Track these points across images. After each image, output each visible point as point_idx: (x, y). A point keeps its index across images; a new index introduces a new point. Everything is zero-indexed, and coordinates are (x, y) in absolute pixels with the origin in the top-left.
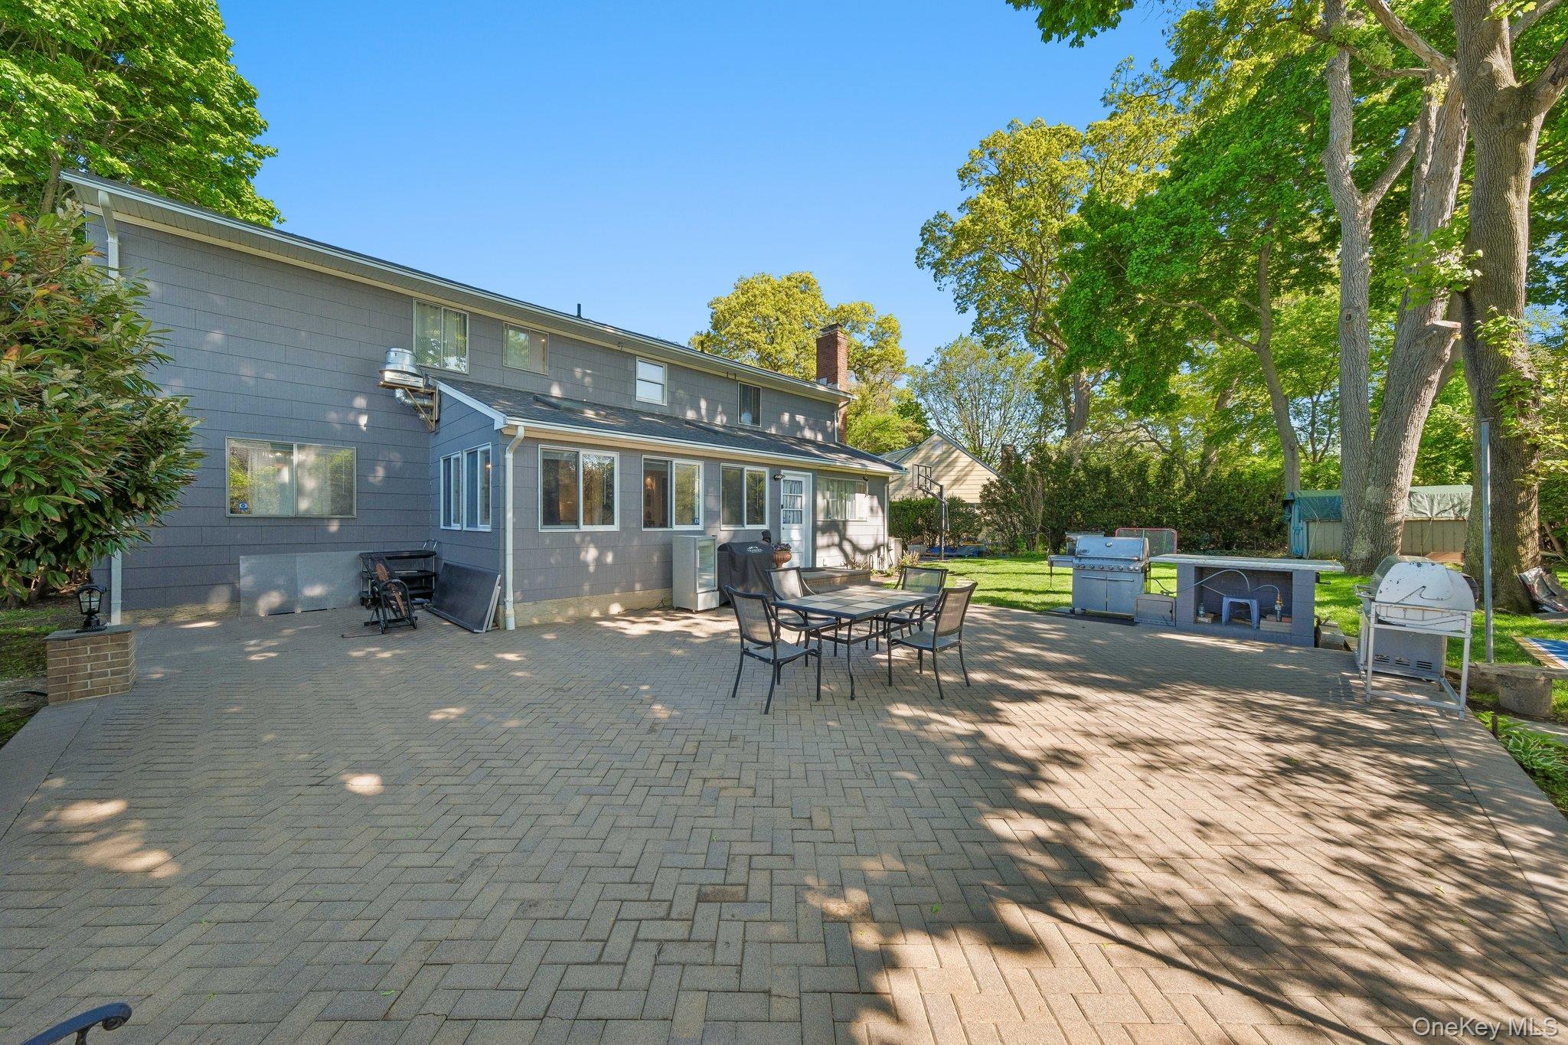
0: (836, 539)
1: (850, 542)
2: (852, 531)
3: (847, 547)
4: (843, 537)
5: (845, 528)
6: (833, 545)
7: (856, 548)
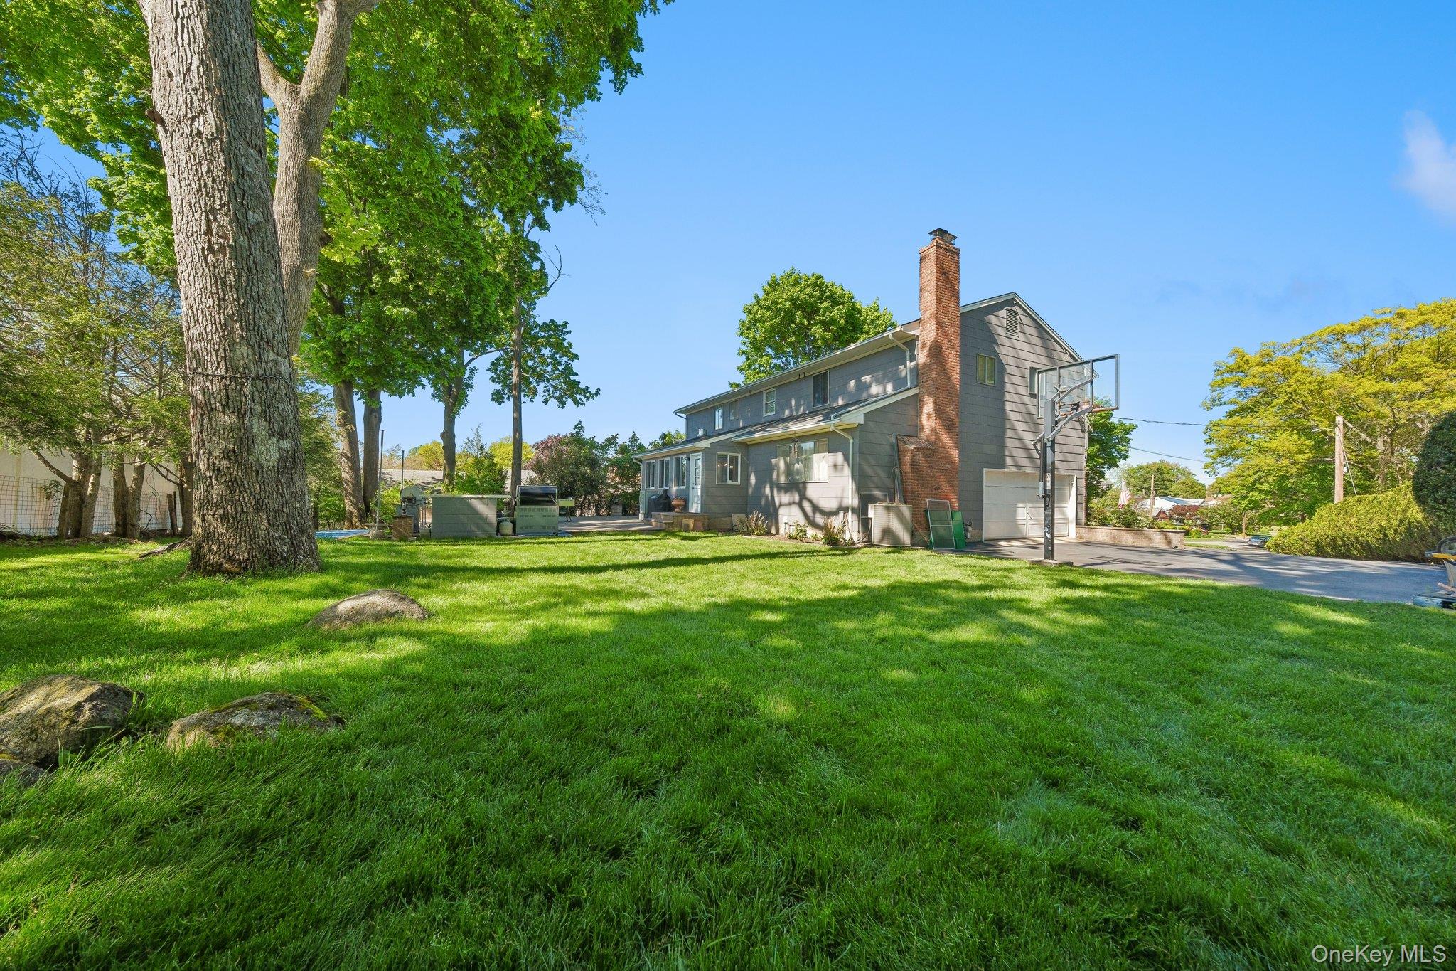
0: (797, 498)
1: (810, 501)
2: (811, 491)
3: (807, 505)
4: (803, 497)
5: (805, 488)
6: (794, 503)
7: (816, 508)
